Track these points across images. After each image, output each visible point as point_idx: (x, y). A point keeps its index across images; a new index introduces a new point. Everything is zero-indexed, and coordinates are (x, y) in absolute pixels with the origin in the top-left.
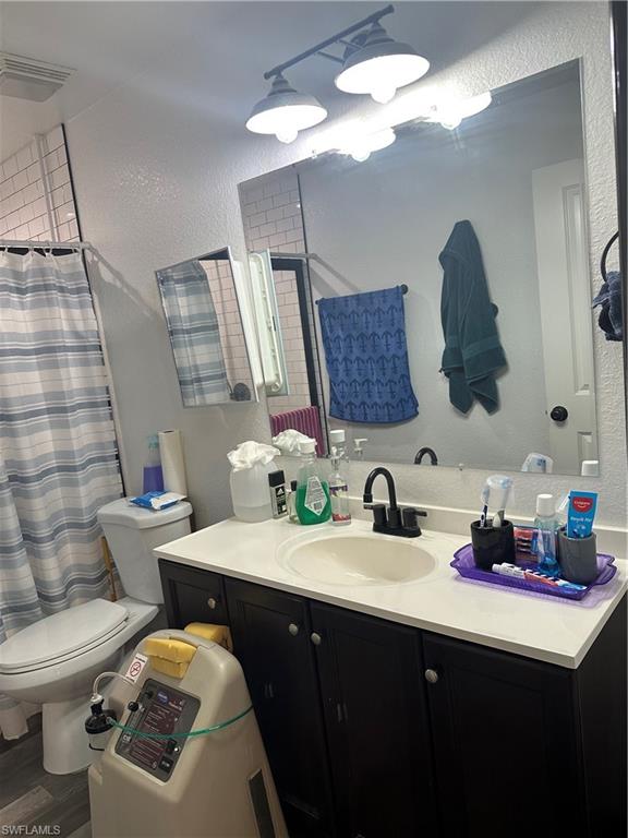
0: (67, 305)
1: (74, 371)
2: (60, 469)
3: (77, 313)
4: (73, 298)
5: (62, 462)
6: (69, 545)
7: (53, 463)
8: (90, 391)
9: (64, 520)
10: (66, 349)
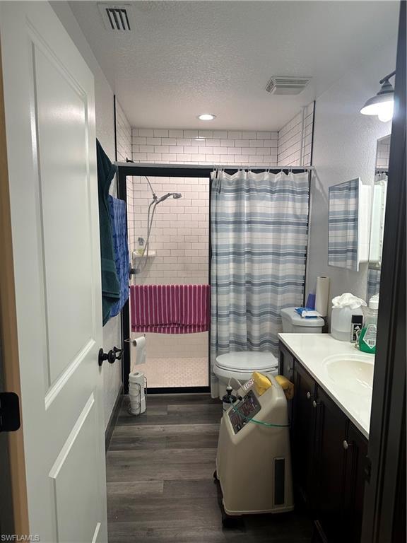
0: (294, 200)
1: (290, 235)
2: (272, 284)
3: (298, 205)
4: (298, 197)
5: (274, 281)
6: (268, 322)
7: (270, 280)
8: (297, 247)
9: (269, 309)
10: (288, 223)
